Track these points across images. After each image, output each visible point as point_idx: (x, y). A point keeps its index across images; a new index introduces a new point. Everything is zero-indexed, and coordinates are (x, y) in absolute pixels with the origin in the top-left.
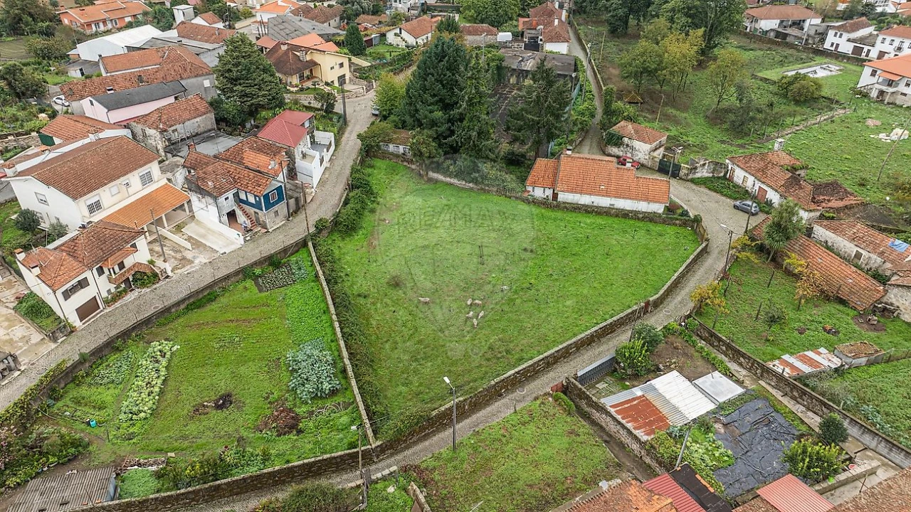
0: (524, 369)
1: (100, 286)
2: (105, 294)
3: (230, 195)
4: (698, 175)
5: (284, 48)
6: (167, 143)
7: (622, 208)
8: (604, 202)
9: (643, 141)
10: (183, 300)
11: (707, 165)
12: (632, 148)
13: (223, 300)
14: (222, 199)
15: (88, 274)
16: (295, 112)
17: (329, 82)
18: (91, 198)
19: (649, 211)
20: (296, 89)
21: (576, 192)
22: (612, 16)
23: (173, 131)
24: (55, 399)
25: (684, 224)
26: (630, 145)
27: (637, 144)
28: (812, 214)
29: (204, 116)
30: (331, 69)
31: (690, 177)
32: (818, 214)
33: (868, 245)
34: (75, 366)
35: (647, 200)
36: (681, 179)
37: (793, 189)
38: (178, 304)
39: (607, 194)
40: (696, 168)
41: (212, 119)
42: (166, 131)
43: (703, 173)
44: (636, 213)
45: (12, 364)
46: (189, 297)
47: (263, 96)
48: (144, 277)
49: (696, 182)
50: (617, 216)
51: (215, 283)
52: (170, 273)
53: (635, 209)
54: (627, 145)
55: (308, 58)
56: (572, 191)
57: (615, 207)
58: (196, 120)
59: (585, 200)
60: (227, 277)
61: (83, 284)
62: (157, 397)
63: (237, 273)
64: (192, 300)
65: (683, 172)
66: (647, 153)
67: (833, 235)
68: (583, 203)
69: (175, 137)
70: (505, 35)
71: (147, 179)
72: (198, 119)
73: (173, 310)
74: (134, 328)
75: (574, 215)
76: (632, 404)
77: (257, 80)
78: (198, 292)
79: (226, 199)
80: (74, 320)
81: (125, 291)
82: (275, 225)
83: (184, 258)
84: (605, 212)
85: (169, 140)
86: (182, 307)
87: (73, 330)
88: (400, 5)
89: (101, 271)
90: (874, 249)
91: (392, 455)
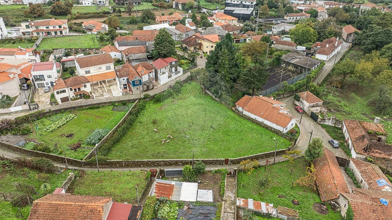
0: (153, 161)
1: (70, 94)
2: (71, 97)
3: (125, 78)
4: (326, 123)
5: (194, 37)
6: (127, 60)
7: (266, 124)
8: (260, 119)
9: (307, 101)
10: (88, 105)
11: (331, 120)
12: (303, 103)
13: (100, 109)
14: (122, 79)
15: (66, 89)
16: (173, 58)
17: (205, 52)
18: (87, 69)
19: (277, 129)
20: (190, 52)
21: (250, 112)
22: (365, 48)
23: (130, 56)
24: (37, 119)
25: (291, 139)
26: (302, 102)
27: (305, 102)
28: (360, 156)
29: (143, 54)
30: (207, 47)
31: (322, 123)
32: (364, 157)
33: (366, 177)
34: (47, 113)
35: (277, 124)
36: (318, 123)
37: (359, 141)
38: (86, 106)
39: (262, 116)
40: (325, 120)
41: (145, 55)
42: (127, 55)
43: (329, 123)
44: (271, 128)
45: (37, 107)
46: (90, 105)
47: (165, 51)
48: (86, 96)
49: (324, 126)
50: (264, 127)
51: (101, 103)
52: (94, 97)
53: (271, 126)
54: (301, 102)
55: (199, 42)
56: (249, 111)
57: (264, 123)
58: (139, 54)
59: (253, 116)
60: (105, 103)
61: (64, 91)
62: (57, 128)
63: (109, 103)
64: (91, 106)
65: (319, 120)
66: (308, 107)
67: (355, 167)
68: (252, 117)
69: (131, 58)
70: (302, 48)
71: (108, 68)
72: (140, 54)
73: (84, 107)
74: (69, 108)
75: (247, 121)
76: (165, 185)
77: (164, 45)
78: (93, 104)
79: (123, 80)
80: (59, 101)
81: (79, 98)
82: (137, 92)
83: (103, 94)
84: (259, 124)
85: (128, 59)
86: (87, 107)
87: (58, 104)
88: (275, 30)
89: (71, 90)
90: (368, 180)
91: (90, 168)
